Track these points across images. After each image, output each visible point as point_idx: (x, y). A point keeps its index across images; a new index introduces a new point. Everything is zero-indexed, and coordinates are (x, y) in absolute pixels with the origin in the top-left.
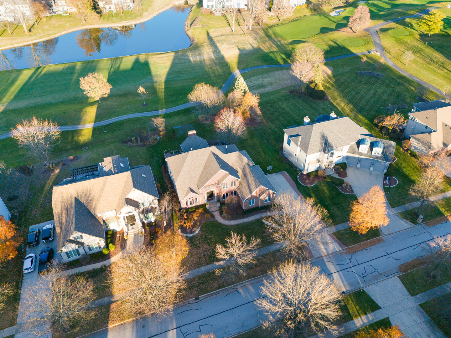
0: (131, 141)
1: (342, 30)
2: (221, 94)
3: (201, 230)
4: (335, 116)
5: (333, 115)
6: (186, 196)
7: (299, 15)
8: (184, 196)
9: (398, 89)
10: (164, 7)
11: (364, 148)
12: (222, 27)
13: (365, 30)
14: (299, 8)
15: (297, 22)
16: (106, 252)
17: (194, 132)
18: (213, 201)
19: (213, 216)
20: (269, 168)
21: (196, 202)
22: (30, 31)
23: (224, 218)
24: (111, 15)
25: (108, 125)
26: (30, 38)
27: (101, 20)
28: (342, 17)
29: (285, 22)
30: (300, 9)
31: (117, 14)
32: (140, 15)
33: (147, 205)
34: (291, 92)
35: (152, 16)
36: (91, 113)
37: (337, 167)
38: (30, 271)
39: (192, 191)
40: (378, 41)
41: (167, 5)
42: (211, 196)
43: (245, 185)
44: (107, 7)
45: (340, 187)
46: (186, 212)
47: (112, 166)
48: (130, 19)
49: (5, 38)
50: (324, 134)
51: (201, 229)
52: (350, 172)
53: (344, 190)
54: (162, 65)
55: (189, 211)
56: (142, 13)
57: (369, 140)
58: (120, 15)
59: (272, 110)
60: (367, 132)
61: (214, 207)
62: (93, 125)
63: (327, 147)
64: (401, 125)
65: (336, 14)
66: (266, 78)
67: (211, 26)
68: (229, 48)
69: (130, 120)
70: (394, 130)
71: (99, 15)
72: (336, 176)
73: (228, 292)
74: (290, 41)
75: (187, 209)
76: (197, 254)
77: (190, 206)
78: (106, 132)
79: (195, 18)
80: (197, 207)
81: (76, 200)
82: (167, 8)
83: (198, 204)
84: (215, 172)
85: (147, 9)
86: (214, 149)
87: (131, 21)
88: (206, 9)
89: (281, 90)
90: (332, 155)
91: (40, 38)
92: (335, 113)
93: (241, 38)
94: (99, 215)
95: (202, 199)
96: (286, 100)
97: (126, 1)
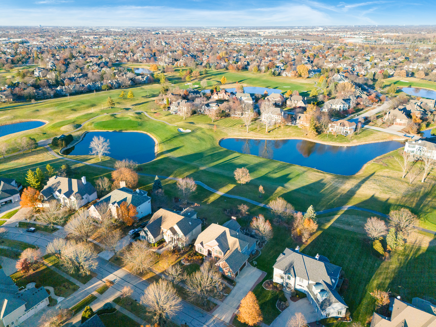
3: (189, 265)
4: (318, 258)
5: (317, 256)
17: (235, 218)
20: (255, 263)
21: (203, 252)
22: (269, 132)
26: (265, 137)
27: (317, 137)
32: (349, 141)
33: (180, 237)
35: (358, 144)
38: (130, 234)
39: (201, 244)
41: (383, 139)
45: (279, 302)
49: (254, 133)
50: (293, 263)
51: (191, 264)
53: (279, 305)
54: (309, 180)
56: (352, 140)
57: (323, 287)
58: (334, 137)
60: (329, 282)
62: (223, 194)
71: (317, 133)
72: (288, 297)
77: (199, 252)
79: (388, 156)
83: (203, 254)
85: (360, 138)
87: (337, 143)
88: (405, 152)
90: (289, 278)
91: (269, 138)
92: (320, 256)
94: (162, 228)
96: (351, 242)
97: (347, 129)
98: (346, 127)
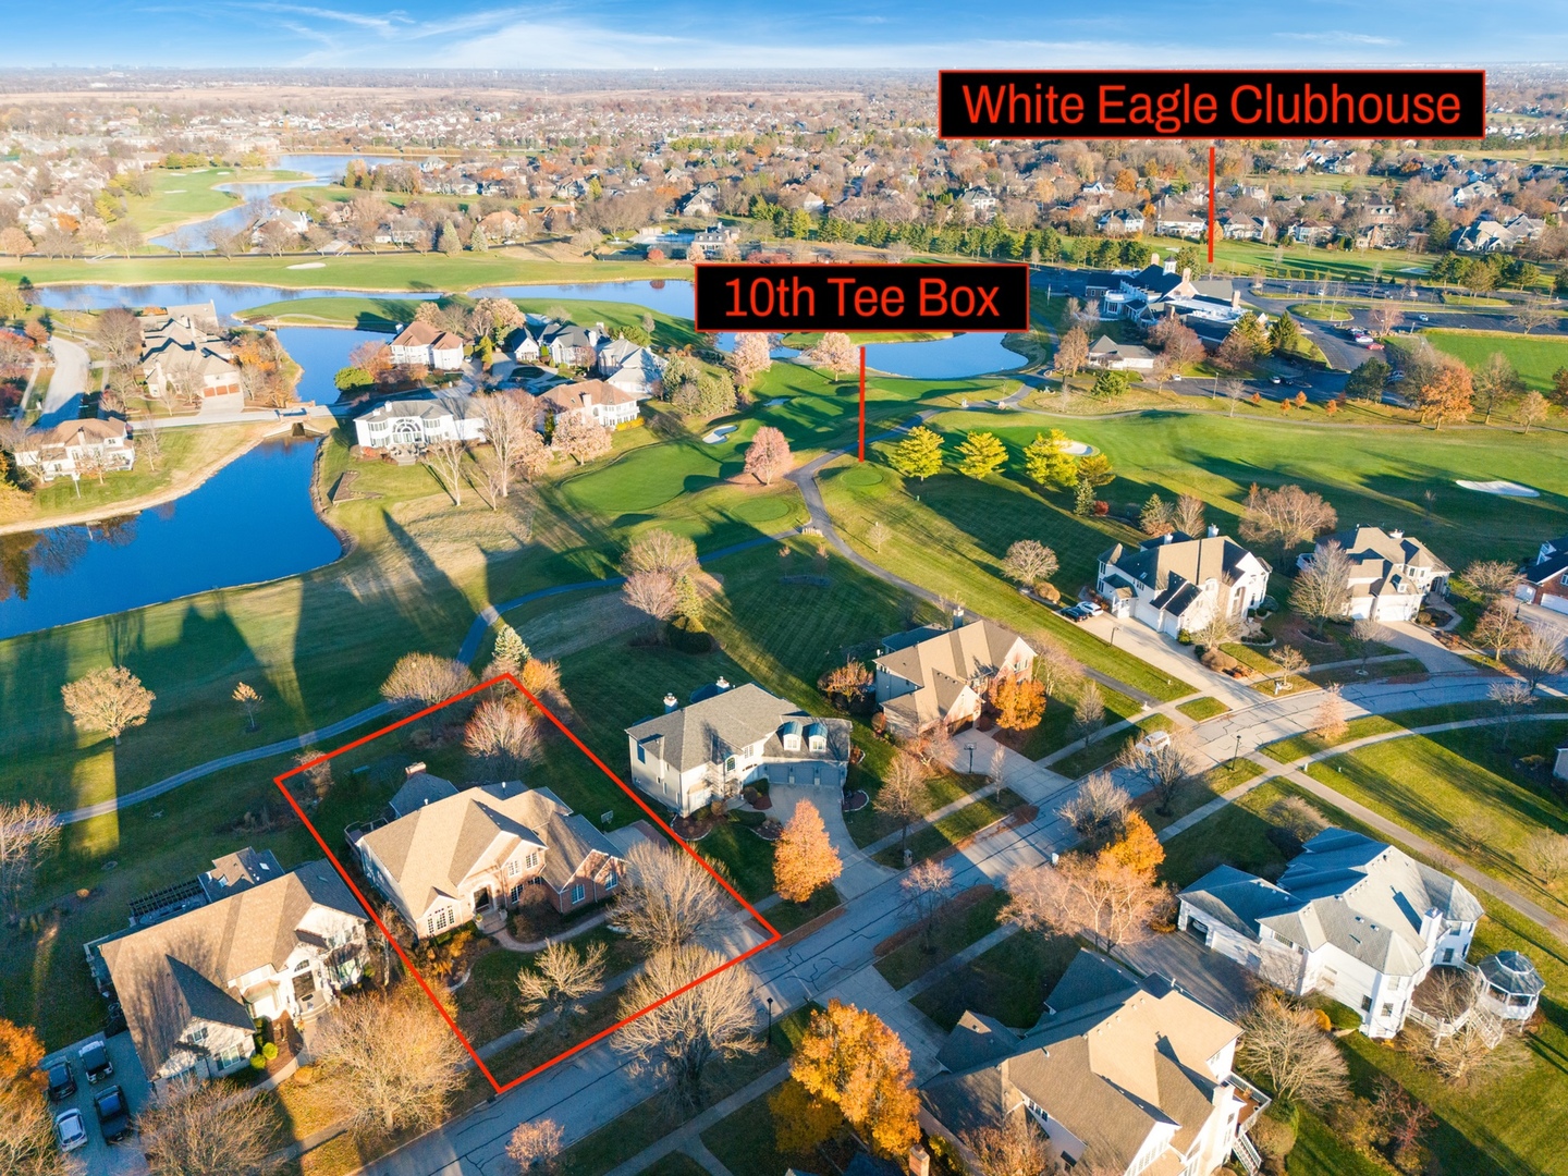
0: (241, 823)
1: (735, 479)
2: (466, 672)
3: (475, 974)
4: (727, 685)
5: (722, 684)
6: (427, 907)
7: (627, 446)
8: (423, 908)
9: (865, 608)
10: (232, 450)
11: (793, 741)
12: (423, 495)
13: (786, 477)
14: (623, 428)
15: (625, 465)
16: (259, 1063)
17: (422, 766)
18: (489, 912)
19: (495, 942)
20: (607, 817)
21: (452, 921)
23: (522, 940)
24: (63, 490)
25: (163, 796)
27: (37, 507)
28: (733, 446)
29: (593, 469)
30: (627, 430)
31: (87, 485)
32: (163, 479)
33: (340, 942)
34: (634, 644)
35: (199, 480)
36: (100, 774)
37: (748, 789)
38: (80, 1142)
39: (440, 893)
40: (817, 503)
41: (241, 442)
42: (483, 899)
43: (558, 858)
44: (49, 466)
45: (759, 829)
46: (431, 945)
47: (244, 871)
48: (131, 496)
50: (708, 725)
51: (473, 971)
52: (776, 796)
53: (768, 832)
54: (274, 617)
55: (439, 944)
56: (167, 473)
57: (799, 724)
58: (96, 486)
59: (594, 692)
60: (793, 708)
61: (494, 924)
62: (115, 805)
63: (718, 750)
64: (865, 686)
65: (718, 439)
66: (568, 617)
67: (391, 494)
68: (457, 551)
69: (224, 774)
70: (855, 698)
71: (30, 494)
72: (750, 809)
73: (555, 1072)
74: (614, 517)
75: (432, 941)
76: (475, 1020)
77: (436, 932)
78: (159, 814)
79: (338, 474)
80: (454, 932)
81: (170, 959)
82: (244, 450)
83: (455, 924)
84: (489, 840)
85: (179, 461)
86: (477, 793)
87: (135, 500)
88: (367, 448)
89: (608, 641)
90: (731, 765)
92: (726, 679)
93: (485, 521)
94: (231, 986)
95: (462, 909)
96: (625, 663)
97: (113, 445)
98: (106, 440)
